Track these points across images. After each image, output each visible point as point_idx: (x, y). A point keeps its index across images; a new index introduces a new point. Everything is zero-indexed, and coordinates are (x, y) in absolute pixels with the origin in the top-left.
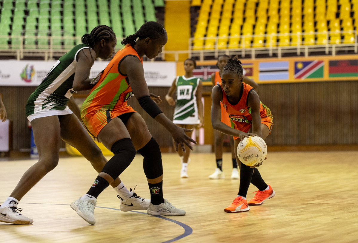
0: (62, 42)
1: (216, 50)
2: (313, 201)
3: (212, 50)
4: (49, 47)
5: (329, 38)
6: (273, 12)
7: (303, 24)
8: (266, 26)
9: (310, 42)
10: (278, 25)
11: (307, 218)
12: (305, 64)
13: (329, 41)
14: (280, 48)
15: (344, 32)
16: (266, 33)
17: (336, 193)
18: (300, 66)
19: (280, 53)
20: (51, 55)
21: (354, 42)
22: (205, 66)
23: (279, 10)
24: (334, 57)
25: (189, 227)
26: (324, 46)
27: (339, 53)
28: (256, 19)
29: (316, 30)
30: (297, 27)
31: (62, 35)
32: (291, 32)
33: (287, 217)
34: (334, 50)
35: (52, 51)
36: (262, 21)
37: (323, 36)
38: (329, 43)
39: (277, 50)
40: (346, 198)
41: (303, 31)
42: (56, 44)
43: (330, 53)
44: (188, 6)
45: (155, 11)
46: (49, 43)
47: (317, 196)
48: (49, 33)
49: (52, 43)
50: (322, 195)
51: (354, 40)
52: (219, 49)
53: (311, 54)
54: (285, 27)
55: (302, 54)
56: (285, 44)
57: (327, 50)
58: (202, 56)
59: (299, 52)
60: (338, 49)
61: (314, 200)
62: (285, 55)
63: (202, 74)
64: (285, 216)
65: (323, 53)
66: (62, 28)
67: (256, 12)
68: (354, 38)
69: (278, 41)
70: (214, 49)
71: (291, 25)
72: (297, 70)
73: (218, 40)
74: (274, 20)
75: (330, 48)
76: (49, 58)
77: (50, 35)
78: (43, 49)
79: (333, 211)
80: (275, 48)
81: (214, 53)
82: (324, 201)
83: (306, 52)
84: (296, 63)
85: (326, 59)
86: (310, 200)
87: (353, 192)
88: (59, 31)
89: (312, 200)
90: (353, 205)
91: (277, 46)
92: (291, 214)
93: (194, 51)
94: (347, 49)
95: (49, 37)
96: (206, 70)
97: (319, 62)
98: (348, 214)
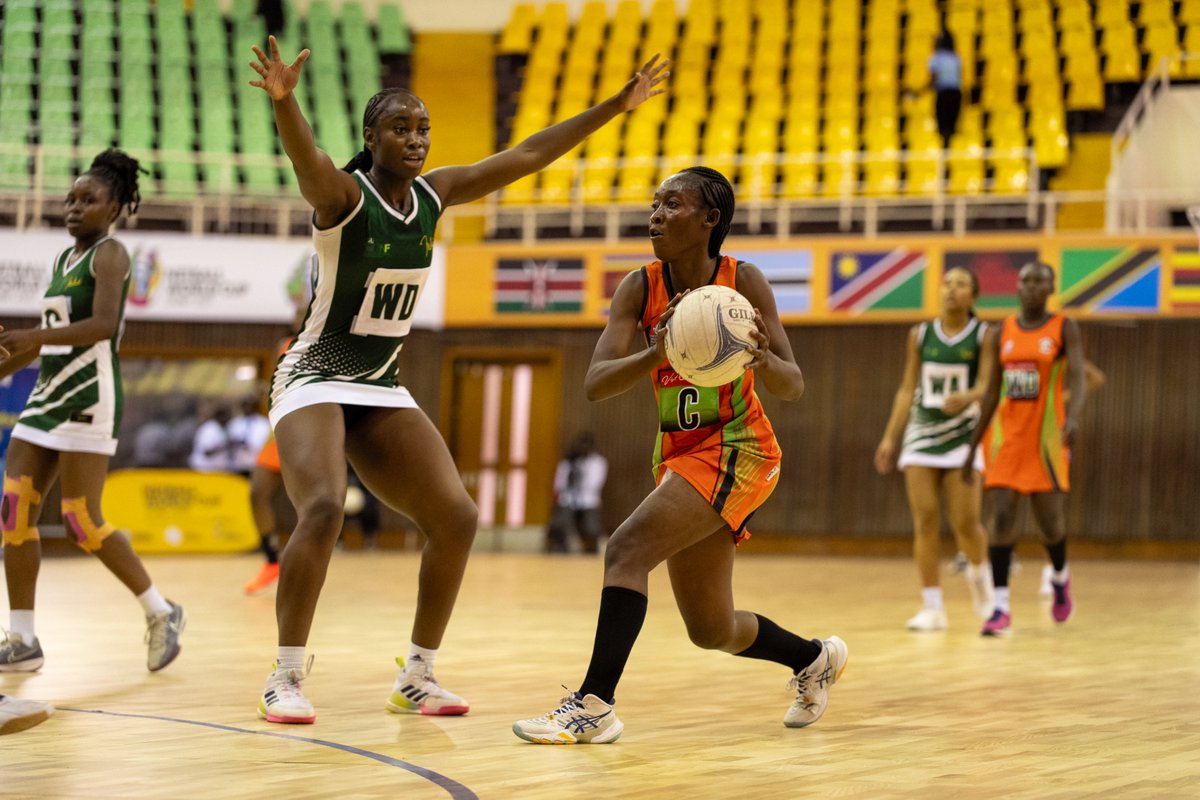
0: (74, 166)
1: (578, 207)
2: (872, 717)
3: (563, 206)
4: (32, 181)
5: (948, 174)
6: (766, 83)
7: (861, 123)
8: (742, 127)
9: (884, 185)
10: (782, 126)
11: (852, 774)
12: (867, 261)
13: (946, 185)
14: (785, 205)
15: (997, 155)
16: (740, 150)
17: (948, 694)
18: (848, 267)
19: (783, 220)
20: (38, 211)
21: (1027, 190)
22: (540, 262)
23: (785, 74)
24: (962, 240)
25: (468, 790)
26: (926, 203)
27: (978, 224)
28: (710, 102)
29: (904, 146)
30: (842, 131)
31: (76, 142)
32: (821, 148)
33: (788, 768)
34: (960, 217)
35: (39, 195)
36: (729, 108)
37: (927, 167)
38: (947, 192)
39: (775, 210)
40: (981, 714)
41: (862, 148)
42: (54, 172)
43: (948, 226)
44: (487, 51)
45: (381, 66)
46: (32, 170)
47: (883, 702)
48: (32, 136)
49: (40, 167)
50: (903, 700)
51: (1027, 183)
52: (587, 201)
53: (888, 226)
54: (803, 132)
55: (857, 228)
56: (801, 188)
57: (938, 216)
58: (530, 227)
59: (845, 218)
60: (976, 214)
61: (877, 716)
62: (801, 229)
63: (528, 286)
64: (780, 765)
65: (923, 226)
66: (76, 117)
67: (709, 77)
68: (1028, 172)
69: (779, 178)
70: (570, 201)
71: (822, 124)
72: (837, 282)
73: (586, 172)
74: (768, 108)
75: (949, 207)
76: (29, 219)
77: (35, 140)
78: (11, 187)
79: (937, 753)
80: (768, 202)
81: (567, 215)
82: (904, 721)
83: (871, 219)
84: (836, 258)
85: (934, 246)
86: (862, 714)
87: (1003, 695)
88: (67, 130)
89: (868, 715)
90: (1001, 734)
91: (777, 196)
92: (801, 757)
93: (506, 208)
94: (1002, 213)
95: (32, 147)
96: (540, 275)
97: (912, 257)
98: (984, 763)
